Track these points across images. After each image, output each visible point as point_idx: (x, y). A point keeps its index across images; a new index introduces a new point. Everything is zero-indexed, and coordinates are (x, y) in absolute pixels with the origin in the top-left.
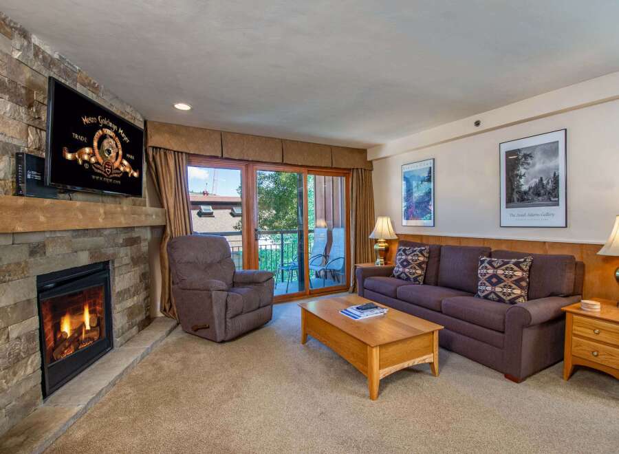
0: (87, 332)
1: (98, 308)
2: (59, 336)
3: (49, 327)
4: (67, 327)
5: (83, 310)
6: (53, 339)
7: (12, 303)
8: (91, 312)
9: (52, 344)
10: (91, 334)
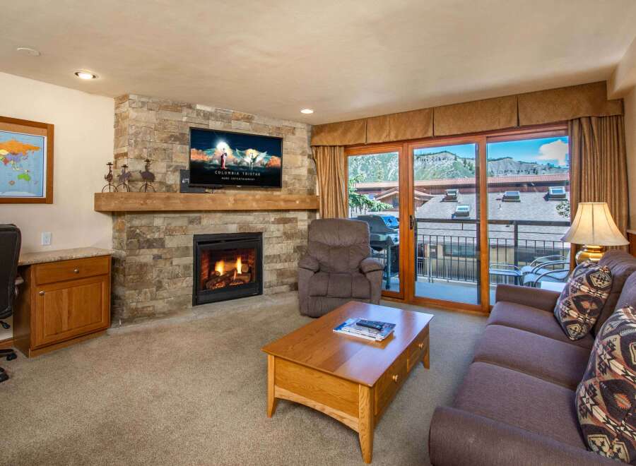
0: (238, 275)
1: (250, 261)
2: (213, 273)
3: (206, 266)
4: (220, 268)
5: (236, 260)
6: (207, 274)
7: (176, 246)
8: (242, 262)
9: (206, 277)
10: (242, 278)
